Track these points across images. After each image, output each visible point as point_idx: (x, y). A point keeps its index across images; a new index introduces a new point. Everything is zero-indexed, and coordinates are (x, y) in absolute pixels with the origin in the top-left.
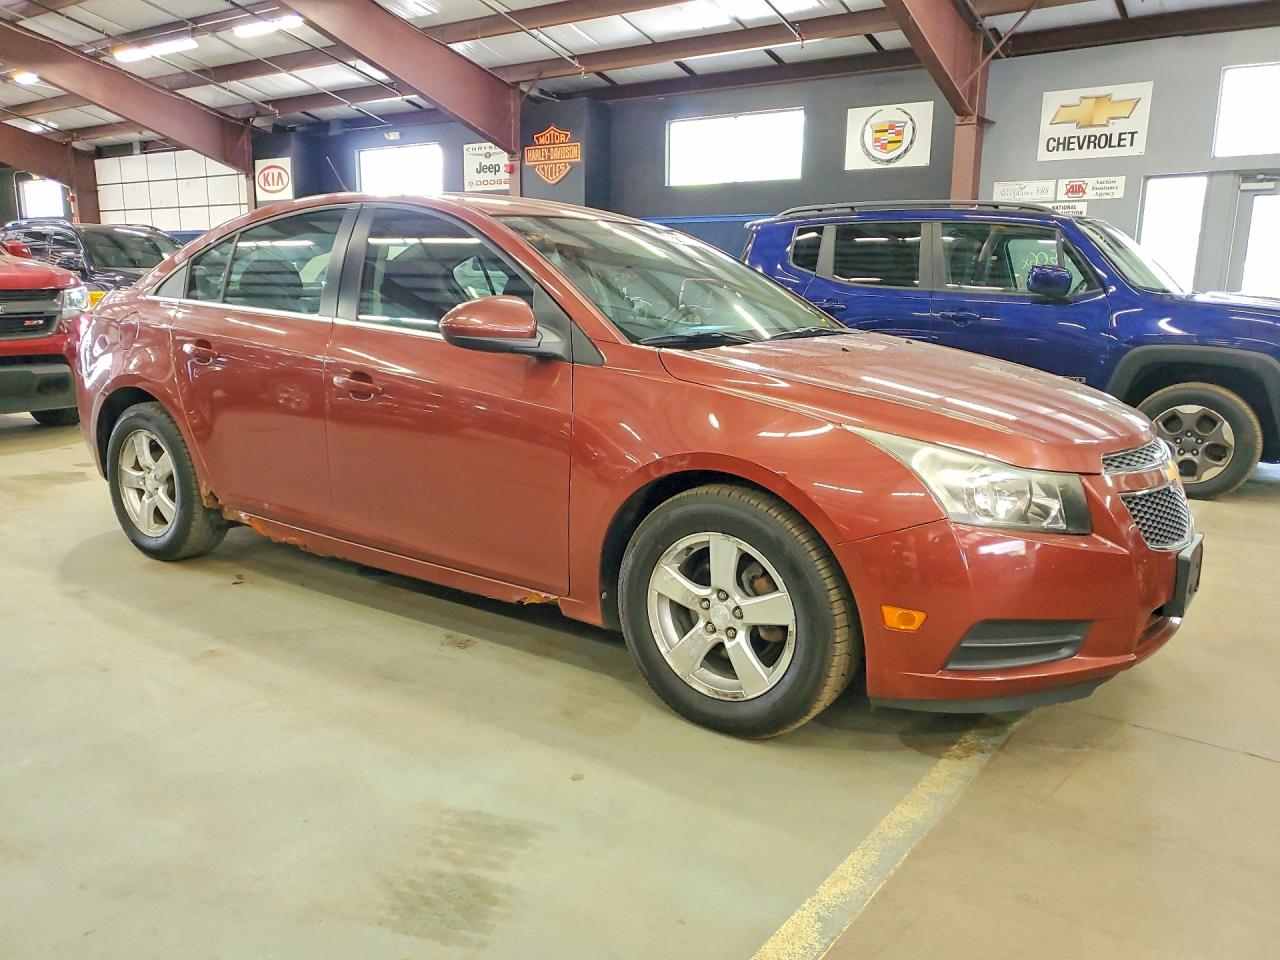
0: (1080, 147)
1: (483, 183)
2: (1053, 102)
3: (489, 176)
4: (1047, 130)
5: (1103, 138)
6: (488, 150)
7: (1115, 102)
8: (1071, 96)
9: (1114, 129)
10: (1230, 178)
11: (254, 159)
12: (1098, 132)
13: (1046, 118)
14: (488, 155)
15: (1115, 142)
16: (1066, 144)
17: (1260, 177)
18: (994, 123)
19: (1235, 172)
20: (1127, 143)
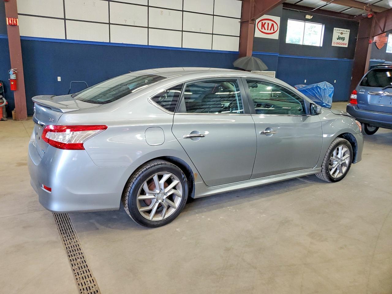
1: (338, 43)
3: (341, 41)
6: (342, 32)
14: (342, 33)
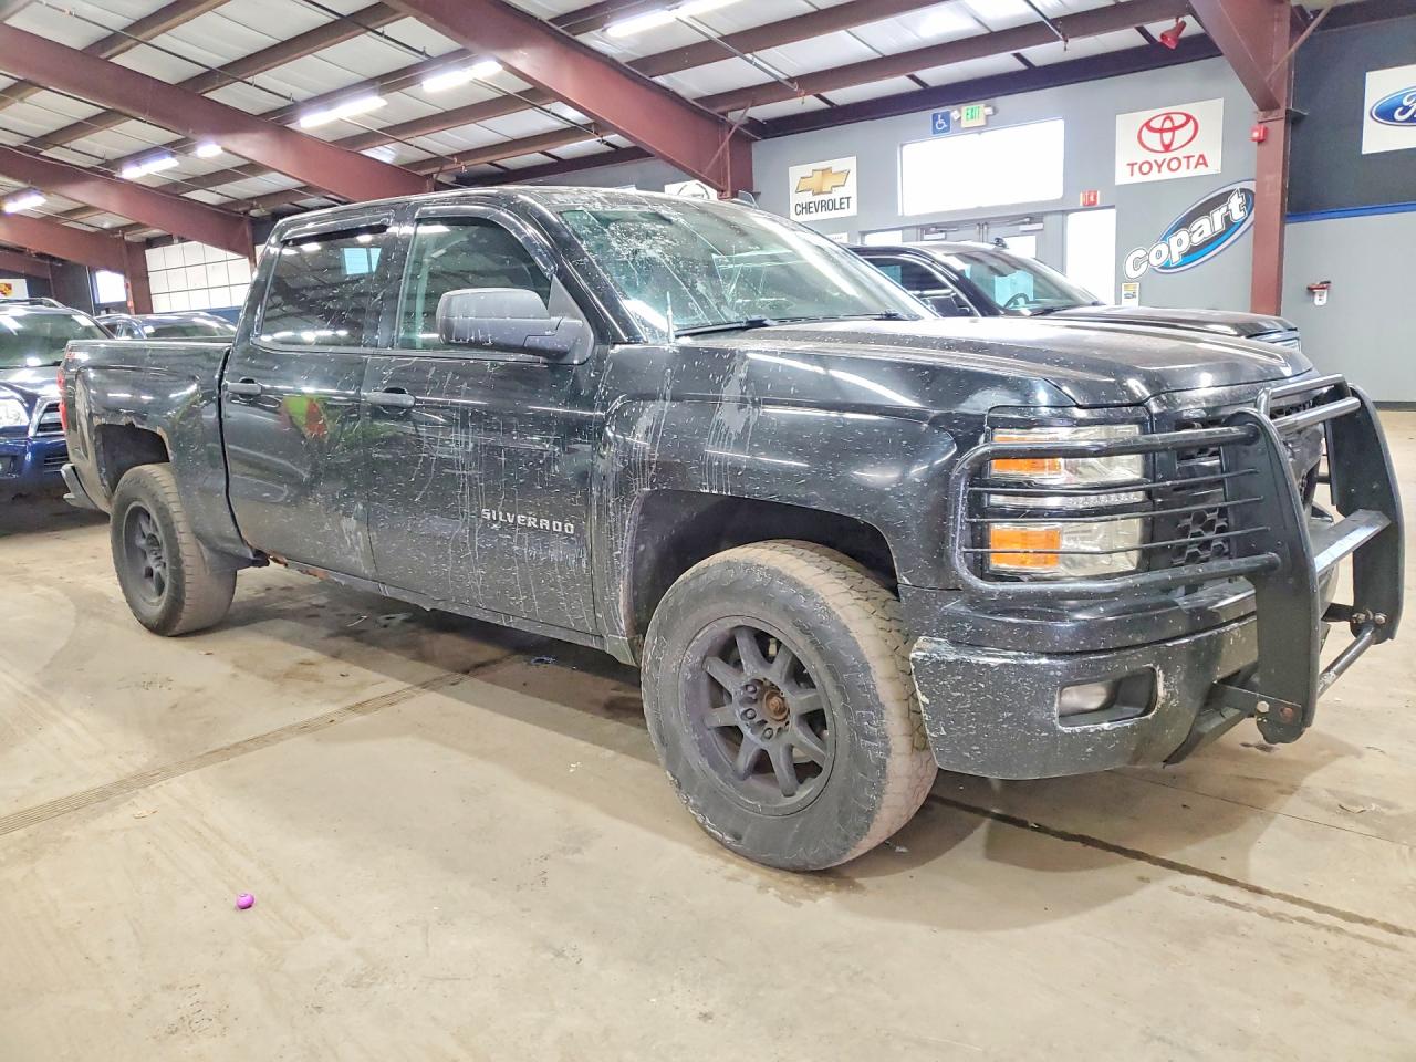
0: (817, 211)
2: (796, 173)
4: (796, 198)
5: (830, 203)
7: (835, 174)
8: (806, 169)
9: (837, 194)
10: (915, 230)
11: (255, 244)
12: (826, 197)
13: (793, 188)
15: (838, 206)
16: (807, 208)
17: (933, 229)
18: (759, 194)
19: (917, 227)
20: (845, 205)
